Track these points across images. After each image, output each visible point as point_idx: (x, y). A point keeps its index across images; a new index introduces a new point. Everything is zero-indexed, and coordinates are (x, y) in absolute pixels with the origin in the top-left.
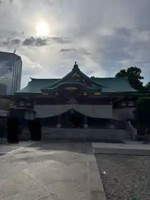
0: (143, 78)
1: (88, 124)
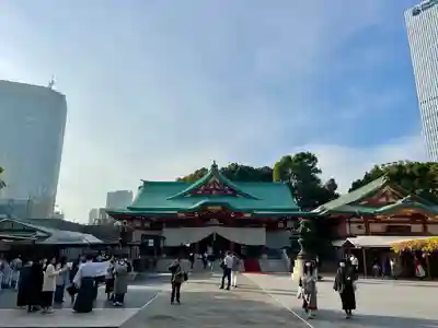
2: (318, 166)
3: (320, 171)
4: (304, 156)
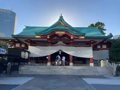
0: (106, 30)
1: (73, 62)
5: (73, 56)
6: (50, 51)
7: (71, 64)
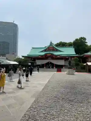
2: (86, 41)
3: (87, 43)
4: (82, 38)
5: (55, 64)
6: (45, 62)
7: (54, 68)
